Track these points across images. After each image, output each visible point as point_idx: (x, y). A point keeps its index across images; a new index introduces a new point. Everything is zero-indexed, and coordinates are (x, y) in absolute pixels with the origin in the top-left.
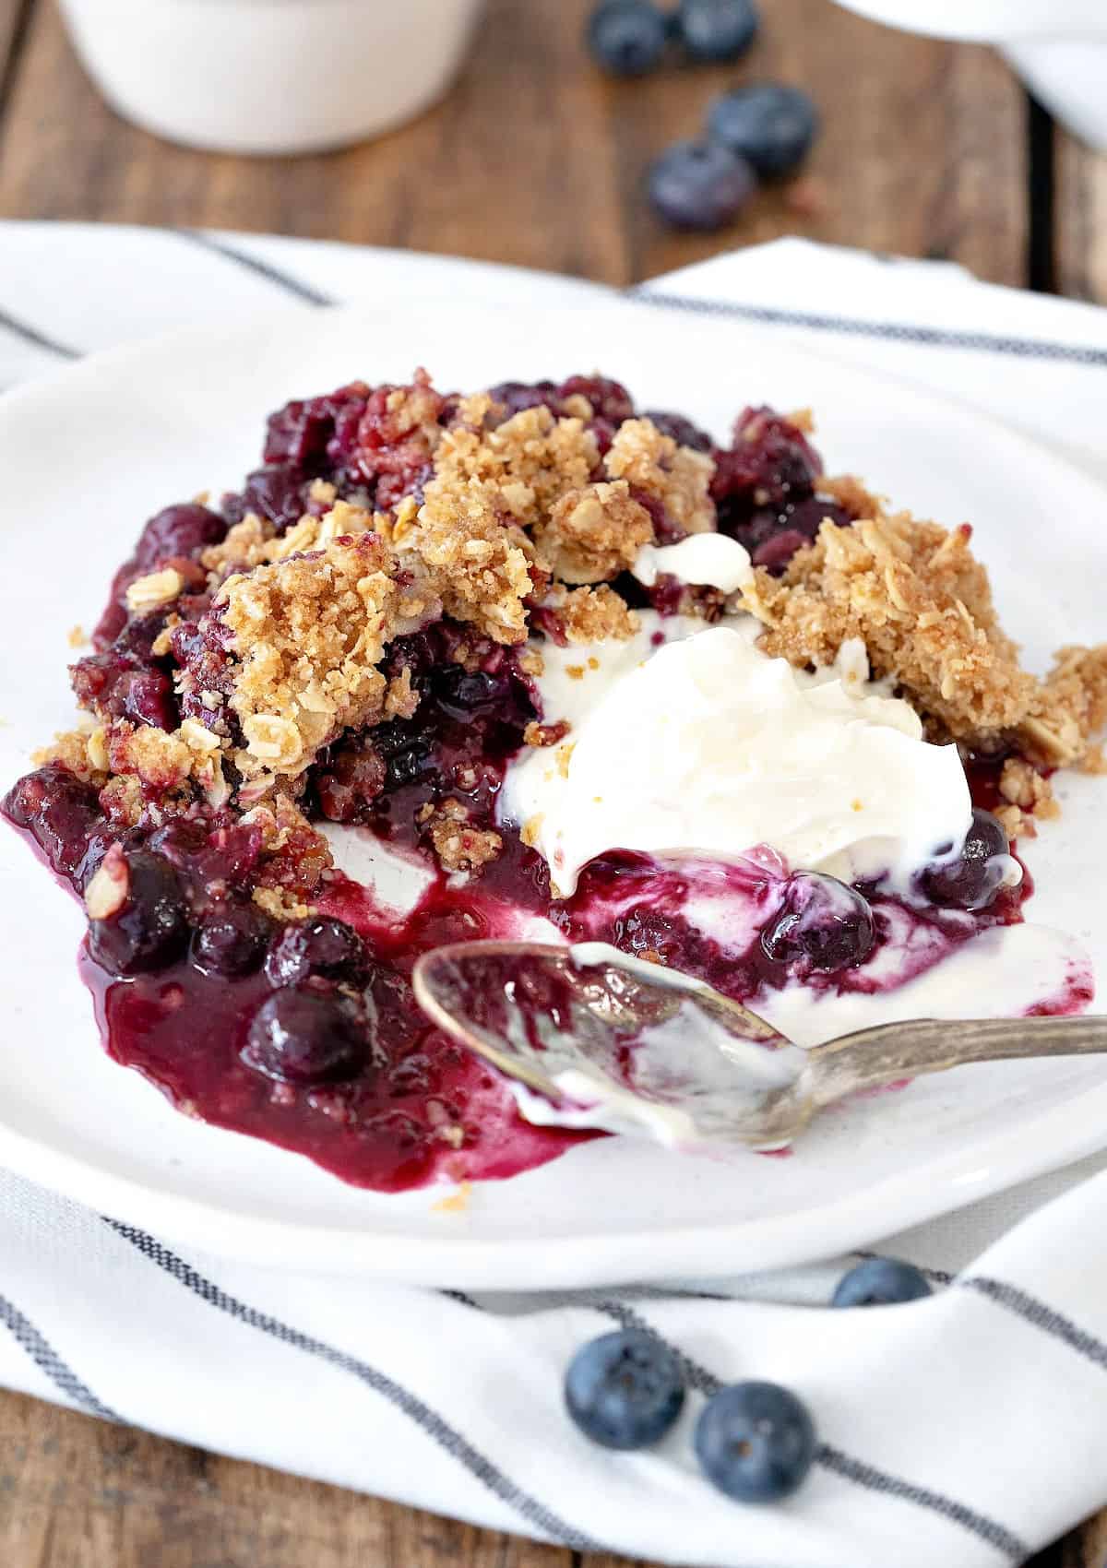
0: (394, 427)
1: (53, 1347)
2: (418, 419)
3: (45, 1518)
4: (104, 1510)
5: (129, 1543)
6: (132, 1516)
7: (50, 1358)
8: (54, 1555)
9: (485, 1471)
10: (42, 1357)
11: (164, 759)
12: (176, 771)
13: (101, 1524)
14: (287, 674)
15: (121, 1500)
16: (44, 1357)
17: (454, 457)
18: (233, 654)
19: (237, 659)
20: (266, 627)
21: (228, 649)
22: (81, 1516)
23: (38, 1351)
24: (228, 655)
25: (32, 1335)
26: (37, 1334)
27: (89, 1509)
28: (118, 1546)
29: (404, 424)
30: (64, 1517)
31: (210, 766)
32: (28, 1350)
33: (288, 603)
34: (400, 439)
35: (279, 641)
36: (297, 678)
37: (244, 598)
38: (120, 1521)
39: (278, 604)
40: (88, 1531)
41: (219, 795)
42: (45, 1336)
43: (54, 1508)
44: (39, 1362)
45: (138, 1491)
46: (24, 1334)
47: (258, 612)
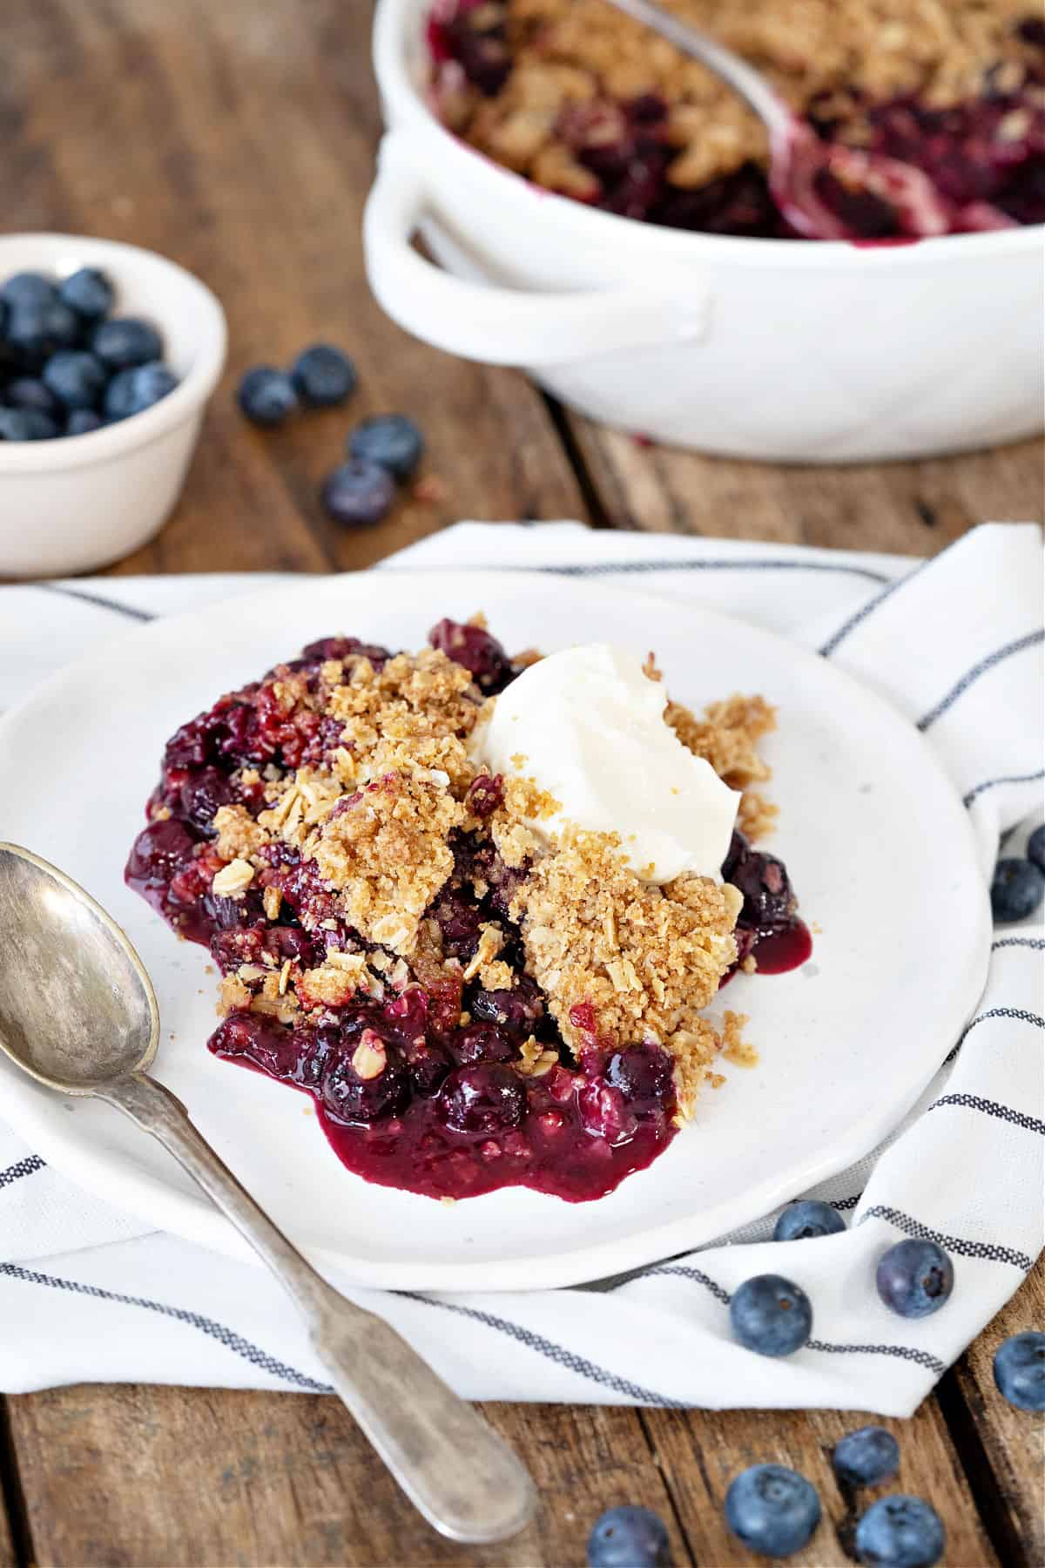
0: (284, 708)
1: (259, 1348)
2: (298, 695)
3: (286, 1481)
4: (325, 1467)
5: (348, 1484)
6: (344, 1467)
7: (261, 1357)
8: (303, 1503)
9: (581, 1367)
10: (254, 1357)
11: (338, 988)
12: (348, 990)
13: (326, 1478)
14: (376, 890)
15: (333, 1459)
16: (256, 1357)
17: (344, 706)
18: (334, 891)
19: (339, 893)
20: (350, 868)
21: (329, 890)
22: (309, 1475)
23: (251, 1354)
24: (330, 893)
25: (242, 1344)
26: (245, 1342)
27: (312, 1469)
28: (343, 1489)
29: (290, 703)
30: (298, 1477)
31: (363, 978)
32: (243, 1355)
33: (355, 844)
34: (291, 715)
35: (361, 872)
36: (384, 890)
37: (326, 856)
38: (337, 1472)
39: (350, 850)
40: (318, 1482)
41: (378, 992)
42: (251, 1342)
43: (290, 1473)
44: (253, 1361)
45: (341, 1450)
46: (236, 1345)
47: (342, 861)
